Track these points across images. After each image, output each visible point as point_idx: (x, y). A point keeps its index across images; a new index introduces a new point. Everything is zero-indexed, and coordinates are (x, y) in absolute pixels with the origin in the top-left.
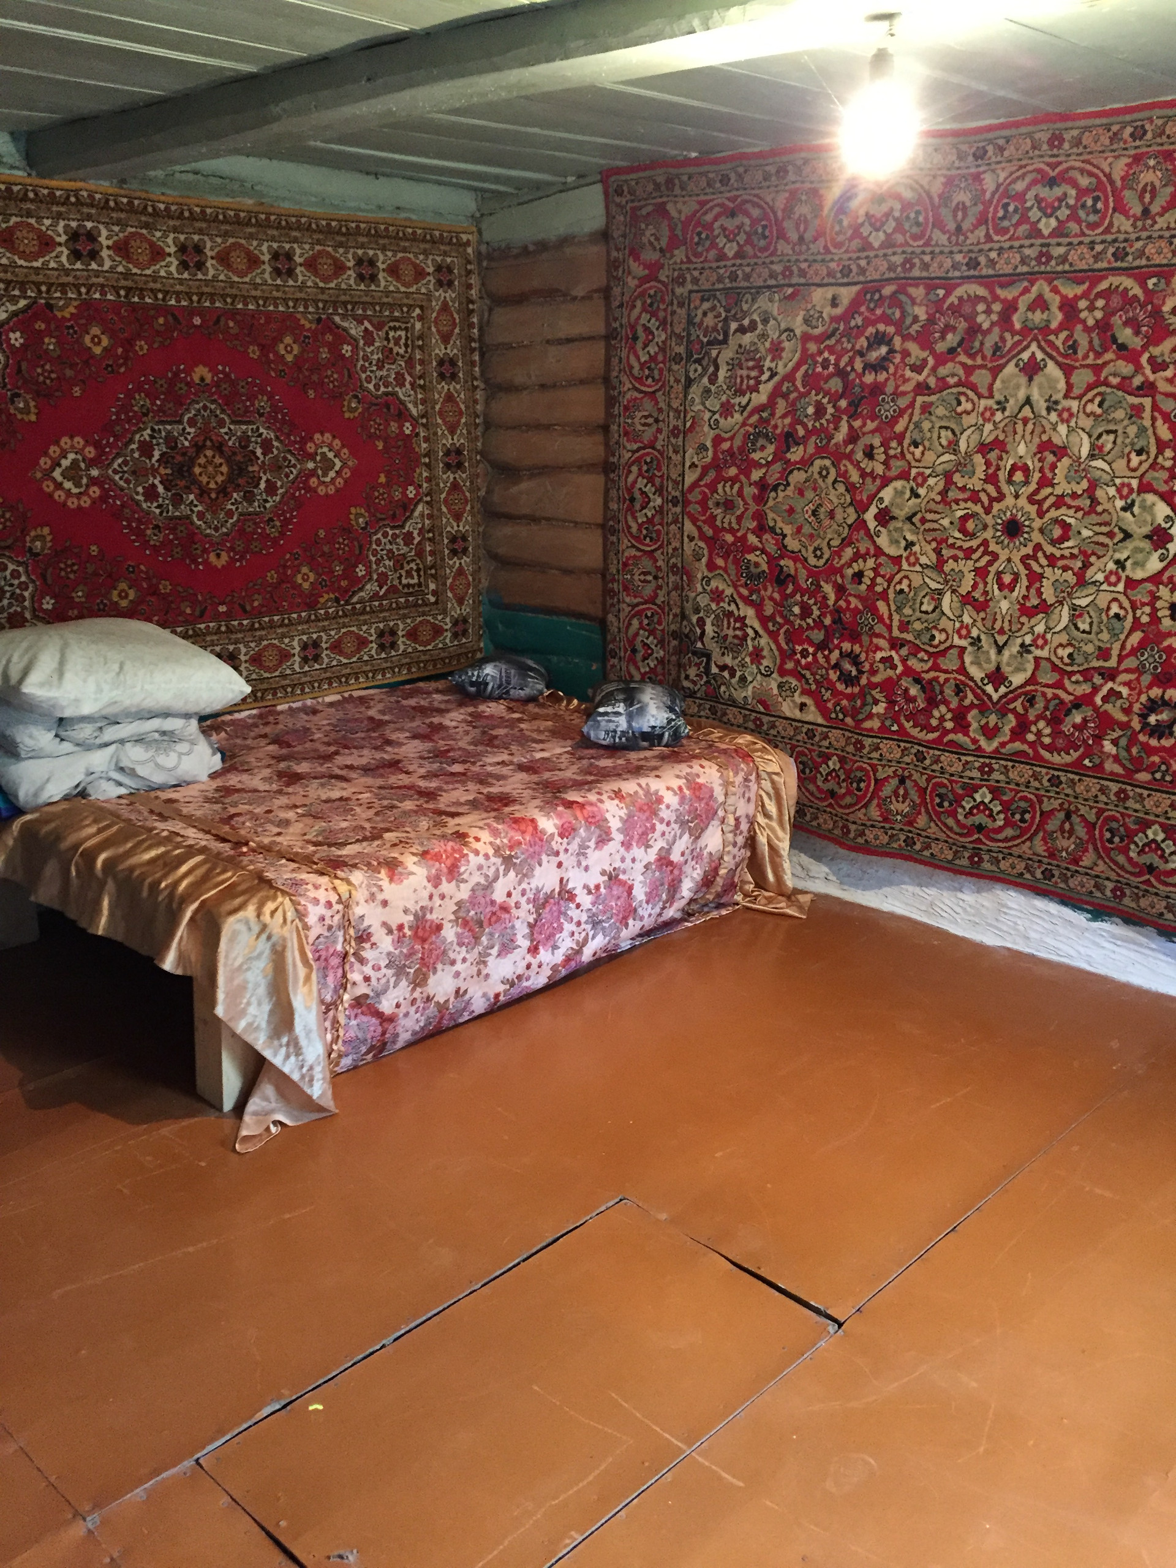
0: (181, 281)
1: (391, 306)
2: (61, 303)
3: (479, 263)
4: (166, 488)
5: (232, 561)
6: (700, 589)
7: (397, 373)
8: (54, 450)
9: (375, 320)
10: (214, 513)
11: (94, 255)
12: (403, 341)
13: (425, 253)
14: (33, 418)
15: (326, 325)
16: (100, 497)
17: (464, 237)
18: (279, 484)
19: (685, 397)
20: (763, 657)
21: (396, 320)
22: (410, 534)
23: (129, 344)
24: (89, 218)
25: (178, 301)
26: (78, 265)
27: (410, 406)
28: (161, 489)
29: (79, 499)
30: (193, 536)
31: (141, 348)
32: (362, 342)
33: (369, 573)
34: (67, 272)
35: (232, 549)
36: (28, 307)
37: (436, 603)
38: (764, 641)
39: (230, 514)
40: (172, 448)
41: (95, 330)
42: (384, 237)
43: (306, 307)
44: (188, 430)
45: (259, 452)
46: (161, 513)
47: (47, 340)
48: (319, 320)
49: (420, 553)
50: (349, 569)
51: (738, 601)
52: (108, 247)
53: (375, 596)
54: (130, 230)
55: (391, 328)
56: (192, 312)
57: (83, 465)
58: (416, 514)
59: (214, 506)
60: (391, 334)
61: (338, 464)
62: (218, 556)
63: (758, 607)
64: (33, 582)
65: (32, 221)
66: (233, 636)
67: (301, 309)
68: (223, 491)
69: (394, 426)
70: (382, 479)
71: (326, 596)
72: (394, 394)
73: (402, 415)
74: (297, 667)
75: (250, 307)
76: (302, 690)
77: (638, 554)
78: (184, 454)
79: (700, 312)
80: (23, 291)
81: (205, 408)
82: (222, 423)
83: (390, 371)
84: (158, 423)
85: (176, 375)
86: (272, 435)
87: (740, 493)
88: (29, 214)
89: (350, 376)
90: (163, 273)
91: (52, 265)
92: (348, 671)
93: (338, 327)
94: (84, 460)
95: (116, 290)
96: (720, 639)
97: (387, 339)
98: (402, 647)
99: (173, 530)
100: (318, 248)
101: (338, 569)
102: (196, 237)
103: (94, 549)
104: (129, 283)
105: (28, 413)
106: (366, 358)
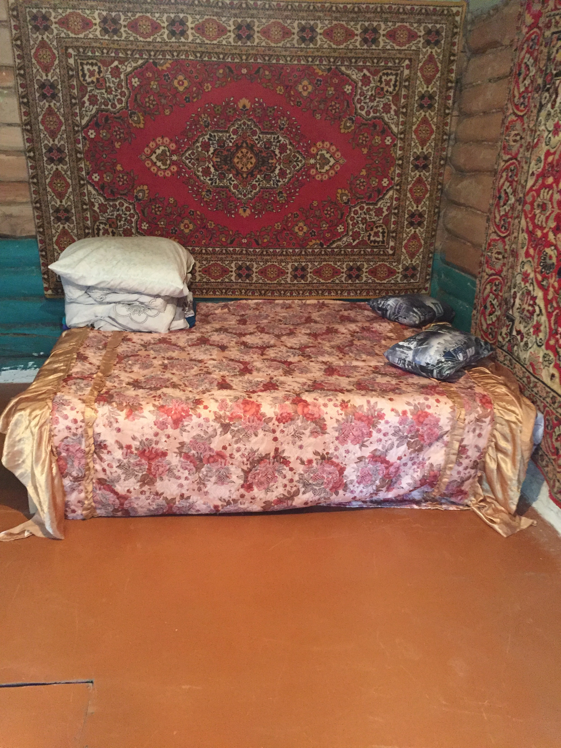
0: (236, 47)
1: (386, 60)
2: (162, 62)
3: (465, 28)
4: (216, 170)
5: (253, 214)
6: (519, 271)
7: (385, 105)
8: (152, 144)
9: (372, 69)
10: (245, 186)
11: (183, 33)
12: (393, 82)
13: (419, 22)
14: (142, 126)
15: (335, 72)
16: (177, 171)
17: (454, 10)
18: (288, 171)
19: (537, 119)
20: (540, 331)
21: (390, 68)
22: (381, 209)
23: (200, 85)
24: (182, 11)
25: (233, 59)
26: (173, 40)
27: (393, 126)
28: (212, 170)
29: (164, 172)
30: (230, 197)
31: (207, 88)
32: (360, 84)
33: (347, 231)
34: (166, 44)
35: (253, 207)
36: (143, 64)
37: (393, 254)
38: (543, 319)
39: (254, 187)
40: (220, 146)
41: (181, 77)
42: (387, 13)
43: (321, 61)
44: (232, 136)
45: (277, 152)
46: (212, 184)
47: (152, 83)
48: (329, 70)
49: (386, 222)
50: (333, 226)
51: (535, 283)
52: (192, 28)
53: (349, 245)
54: (206, 17)
55: (384, 74)
56: (241, 66)
57: (168, 154)
58: (387, 197)
59: (244, 182)
60: (384, 78)
61: (332, 161)
62: (245, 211)
63: (546, 291)
64: (137, 214)
65: (149, 15)
66: (250, 257)
67: (318, 63)
68: (251, 174)
69: (378, 139)
70: (364, 173)
71: (314, 242)
72: (382, 118)
73: (386, 131)
74: (289, 280)
75: (281, 62)
76: (291, 294)
77: (498, 238)
78: (228, 150)
79: (555, 50)
80: (141, 55)
81: (244, 124)
82: (254, 133)
83: (380, 103)
84: (213, 132)
85: (228, 103)
86: (287, 142)
87: (551, 199)
88: (147, 11)
89: (348, 105)
90: (224, 42)
91: (159, 40)
92: (324, 287)
93: (343, 74)
94: (169, 151)
95: (194, 53)
96: (521, 310)
97: (380, 81)
98: (364, 279)
99: (218, 193)
100: (335, 22)
101: (325, 226)
102: (249, 20)
103: (172, 200)
104: (203, 49)
105: (139, 123)
106: (362, 94)
